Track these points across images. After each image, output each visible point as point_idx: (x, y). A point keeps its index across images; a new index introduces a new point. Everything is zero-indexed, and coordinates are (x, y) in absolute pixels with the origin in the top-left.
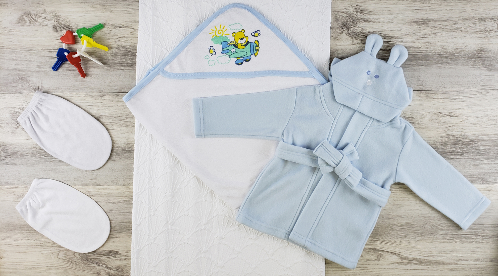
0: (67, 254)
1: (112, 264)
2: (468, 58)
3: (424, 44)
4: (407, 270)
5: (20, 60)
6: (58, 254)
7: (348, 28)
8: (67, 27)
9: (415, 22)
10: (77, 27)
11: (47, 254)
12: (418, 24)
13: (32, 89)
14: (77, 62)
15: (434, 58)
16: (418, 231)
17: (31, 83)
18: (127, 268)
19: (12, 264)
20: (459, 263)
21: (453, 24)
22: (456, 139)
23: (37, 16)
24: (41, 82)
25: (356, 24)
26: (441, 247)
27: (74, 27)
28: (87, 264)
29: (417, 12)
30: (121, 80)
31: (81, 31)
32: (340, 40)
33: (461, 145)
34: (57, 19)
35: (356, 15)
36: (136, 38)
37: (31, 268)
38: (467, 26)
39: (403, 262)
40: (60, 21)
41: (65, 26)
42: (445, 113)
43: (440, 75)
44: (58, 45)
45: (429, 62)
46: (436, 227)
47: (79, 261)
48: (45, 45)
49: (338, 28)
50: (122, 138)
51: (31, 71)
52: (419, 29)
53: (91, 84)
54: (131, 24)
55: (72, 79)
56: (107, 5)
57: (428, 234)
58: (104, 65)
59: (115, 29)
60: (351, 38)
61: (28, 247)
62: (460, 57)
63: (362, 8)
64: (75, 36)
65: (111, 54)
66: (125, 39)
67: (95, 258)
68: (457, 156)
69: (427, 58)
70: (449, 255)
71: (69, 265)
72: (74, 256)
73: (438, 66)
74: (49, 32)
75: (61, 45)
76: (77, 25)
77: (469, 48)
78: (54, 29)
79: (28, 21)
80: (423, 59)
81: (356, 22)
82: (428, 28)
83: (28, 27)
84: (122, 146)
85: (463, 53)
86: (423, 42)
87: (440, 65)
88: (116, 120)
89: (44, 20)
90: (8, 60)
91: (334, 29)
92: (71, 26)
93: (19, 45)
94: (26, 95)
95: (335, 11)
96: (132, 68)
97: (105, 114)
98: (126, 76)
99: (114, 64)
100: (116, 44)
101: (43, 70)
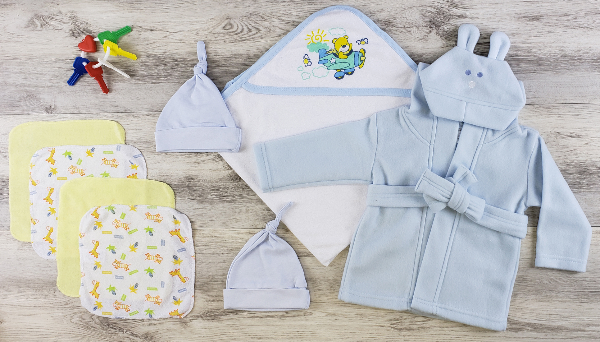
0: (83, 317)
1: (139, 330)
2: (593, 62)
3: (536, 45)
4: (519, 338)
5: (29, 73)
6: (72, 317)
7: (438, 27)
8: (87, 32)
9: (524, 17)
10: (99, 31)
11: (57, 317)
12: (528, 20)
13: (43, 109)
14: (98, 74)
15: (549, 62)
16: (533, 287)
17: (41, 101)
18: (157, 335)
19: (15, 330)
20: (587, 329)
21: (573, 19)
22: (579, 166)
23: (50, 18)
24: (53, 100)
25: (448, 21)
26: (562, 308)
27: (95, 31)
28: (108, 330)
29: (526, 4)
30: (153, 96)
31: (103, 36)
32: (428, 41)
33: (587, 175)
34: (74, 22)
35: (447, 9)
36: (171, 43)
37: (37, 335)
38: (591, 21)
39: (513, 328)
40: (78, 24)
41: (84, 30)
42: (565, 134)
43: (557, 84)
44: (76, 54)
45: (542, 67)
46: (556, 281)
47: (98, 326)
48: (59, 54)
49: (426, 26)
51: (42, 87)
52: (529, 25)
53: (115, 101)
54: (165, 26)
55: (92, 96)
56: (136, 4)
57: (546, 291)
58: (131, 78)
59: (145, 33)
60: (442, 39)
61: (34, 308)
62: (583, 61)
64: (95, 42)
65: (140, 64)
66: (158, 45)
67: (118, 322)
68: (582, 189)
69: (540, 63)
70: (574, 319)
71: (86, 331)
72: (92, 320)
73: (555, 72)
74: (64, 38)
75: (79, 54)
76: (98, 28)
77: (594, 49)
78: (71, 34)
79: (39, 25)
80: (535, 65)
81: (448, 18)
82: (541, 24)
83: (40, 31)
85: (587, 56)
86: (534, 42)
87: (557, 71)
88: (146, 146)
89: (58, 24)
90: (15, 73)
91: (420, 28)
92: (91, 30)
93: (28, 55)
94: (35, 116)
95: (420, 5)
96: (165, 81)
97: (132, 139)
98: (159, 91)
99: (144, 76)
100: (147, 52)
101: (57, 85)
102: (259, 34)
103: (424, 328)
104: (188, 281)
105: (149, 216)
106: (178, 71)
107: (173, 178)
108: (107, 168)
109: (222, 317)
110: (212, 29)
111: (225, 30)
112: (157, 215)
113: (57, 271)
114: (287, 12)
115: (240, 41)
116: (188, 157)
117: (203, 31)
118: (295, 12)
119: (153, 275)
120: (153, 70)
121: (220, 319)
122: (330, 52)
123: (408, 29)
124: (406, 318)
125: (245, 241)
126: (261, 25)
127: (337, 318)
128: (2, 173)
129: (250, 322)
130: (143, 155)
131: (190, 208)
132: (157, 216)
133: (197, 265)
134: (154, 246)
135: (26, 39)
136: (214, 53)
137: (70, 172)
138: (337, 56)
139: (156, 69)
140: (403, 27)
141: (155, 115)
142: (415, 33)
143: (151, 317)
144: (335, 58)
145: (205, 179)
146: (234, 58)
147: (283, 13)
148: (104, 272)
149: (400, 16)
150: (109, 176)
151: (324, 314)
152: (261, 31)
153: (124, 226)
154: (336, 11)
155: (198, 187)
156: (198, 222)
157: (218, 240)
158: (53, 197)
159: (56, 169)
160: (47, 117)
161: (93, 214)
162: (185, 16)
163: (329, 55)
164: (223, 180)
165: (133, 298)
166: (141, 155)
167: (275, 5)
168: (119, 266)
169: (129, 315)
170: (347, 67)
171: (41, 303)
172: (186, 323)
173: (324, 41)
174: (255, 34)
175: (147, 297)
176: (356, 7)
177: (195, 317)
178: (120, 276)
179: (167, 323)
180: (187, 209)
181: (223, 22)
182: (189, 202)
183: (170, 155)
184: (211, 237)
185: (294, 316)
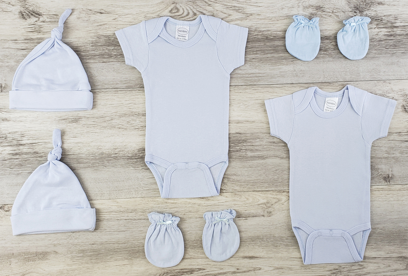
7: (361, 12)
8: (36, 14)
10: (49, 13)
24: (4, 79)
25: (370, 7)
34: (23, 4)
36: (120, 25)
40: (27, 7)
41: (34, 12)
44: (26, 35)
48: (8, 35)
49: (351, 11)
50: (106, 143)
54: (113, 9)
59: (94, 16)
65: (91, 44)
66: (107, 26)
74: (13, 20)
76: (48, 10)
78: (21, 16)
81: (370, 5)
84: (106, 152)
88: (99, 121)
89: (7, 6)
91: (346, 13)
92: (41, 12)
96: (116, 60)
97: (85, 114)
98: (110, 69)
99: (95, 56)
100: (96, 33)
101: (7, 65)
107: (126, 150)
110: (159, 12)
111: (172, 14)
116: (141, 130)
117: (151, 14)
120: (103, 50)
123: (336, 14)
124: (344, 267)
125: (197, 206)
126: (205, 9)
127: (283, 271)
131: (144, 177)
139: (107, 49)
140: (332, 12)
141: (107, 92)
142: (342, 17)
149: (329, 2)
151: (272, 268)
180: (141, 179)
181: (170, 6)
182: (142, 172)
183: (123, 129)
184: (165, 203)
185: (245, 272)
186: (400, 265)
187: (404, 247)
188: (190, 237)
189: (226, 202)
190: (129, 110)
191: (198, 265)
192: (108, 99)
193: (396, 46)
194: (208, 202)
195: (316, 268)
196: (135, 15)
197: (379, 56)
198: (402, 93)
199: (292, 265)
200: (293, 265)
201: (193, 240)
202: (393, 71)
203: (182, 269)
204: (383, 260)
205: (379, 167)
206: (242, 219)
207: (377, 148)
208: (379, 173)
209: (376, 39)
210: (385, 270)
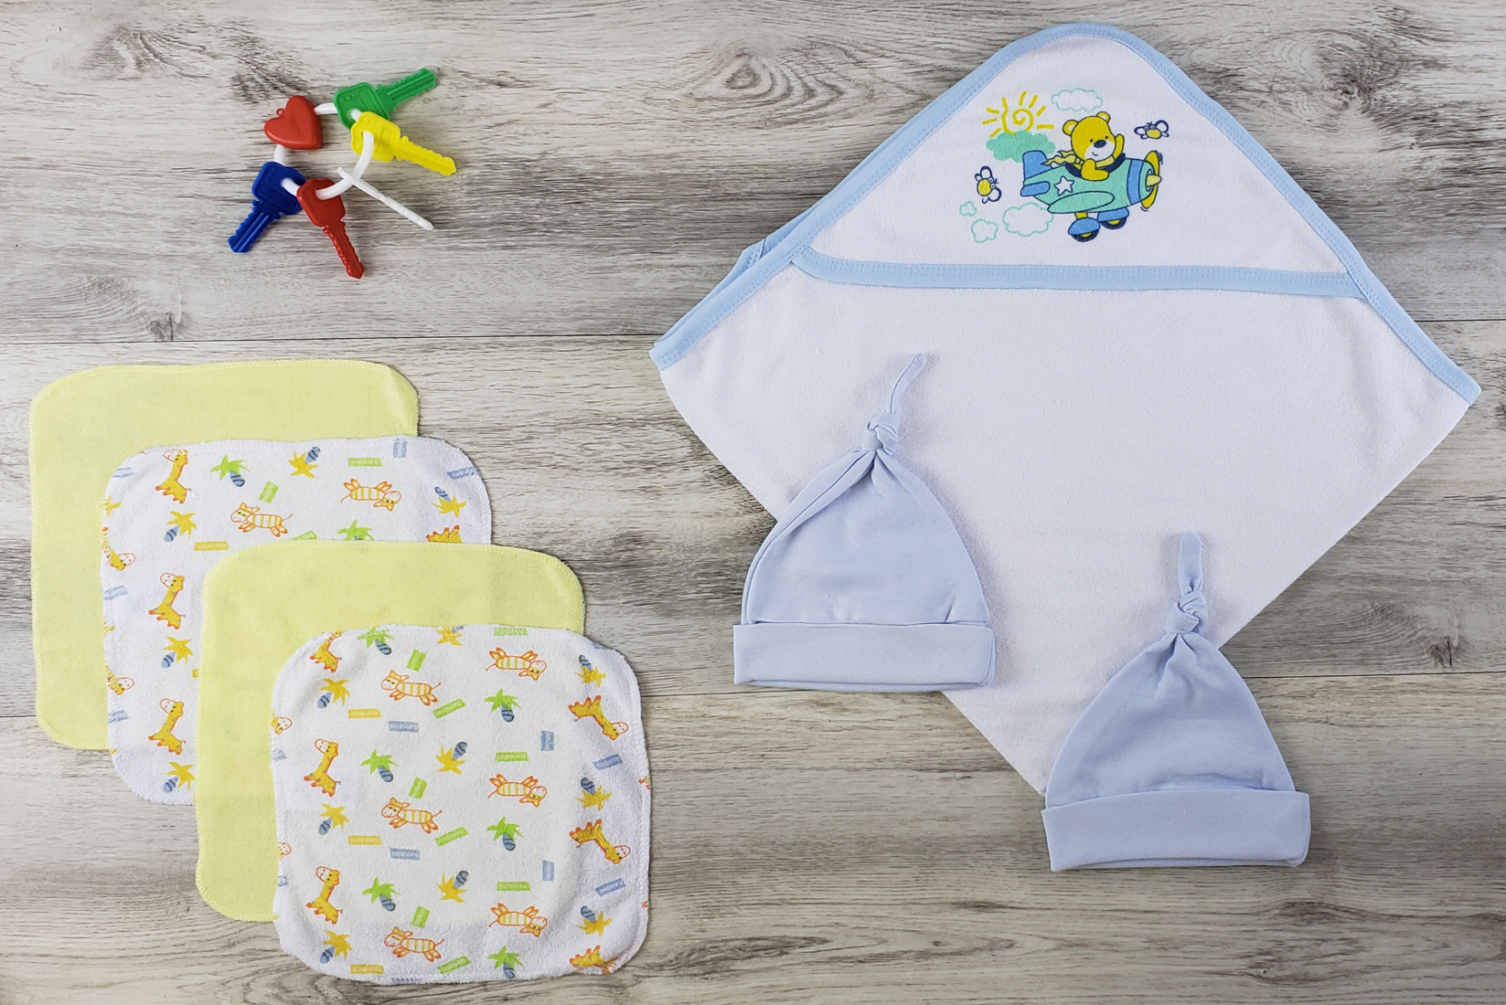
0: (285, 985)
5: (97, 212)
6: (248, 984)
7: (1366, 91)
8: (288, 84)
11: (199, 988)
13: (145, 326)
14: (332, 217)
17: (140, 303)
23: (168, 40)
24: (180, 297)
25: (1396, 74)
27: (316, 84)
30: (507, 287)
31: (350, 98)
32: (1340, 132)
34: (248, 53)
35: (1392, 42)
36: (564, 124)
40: (261, 61)
41: (281, 81)
44: (254, 153)
48: (197, 155)
49: (1331, 89)
51: (141, 257)
53: (385, 303)
54: (542, 71)
55: (307, 285)
58: (437, 230)
59: (478, 93)
60: (1378, 125)
61: (121, 961)
63: (1415, 17)
64: (321, 118)
65: (466, 187)
66: (521, 129)
67: (403, 995)
72: (313, 993)
74: (214, 103)
75: (265, 153)
76: (329, 74)
78: (239, 92)
79: (131, 61)
81: (1396, 68)
83: (132, 81)
88: (488, 442)
89: (195, 58)
90: (50, 210)
91: (1316, 93)
92: (304, 79)
93: (95, 155)
94: (119, 348)
95: (1315, 28)
96: (548, 243)
97: (443, 419)
98: (526, 272)
99: (476, 226)
100: (485, 150)
101: (191, 252)
102: (838, 105)
103: (1347, 974)
104: (629, 856)
105: (501, 658)
106: (588, 211)
107: (577, 539)
108: (363, 513)
109: (738, 965)
110: (692, 85)
111: (734, 91)
112: (527, 656)
113: (196, 841)
114: (924, 41)
115: (780, 123)
116: (626, 475)
117: (665, 92)
118: (947, 40)
119: (516, 842)
120: (507, 207)
121: (729, 971)
122: (1057, 159)
123: (1280, 96)
124: (1294, 947)
125: (804, 729)
126: (843, 77)
127: (1088, 954)
128: (5, 532)
129: (824, 976)
130: (478, 470)
131: (632, 630)
132: (526, 659)
133: (655, 807)
134: (519, 750)
135: (88, 104)
136: (700, 158)
137: (240, 524)
138: (1077, 173)
139: (517, 204)
140: (1267, 90)
141: (515, 345)
142: (1300, 108)
143: (511, 975)
144: (1070, 176)
145: (678, 541)
146: (761, 175)
147: (911, 41)
148: (354, 840)
149: (1258, 58)
150: (367, 537)
151: (1051, 944)
152: (845, 96)
153: (419, 692)
154: (1071, 38)
155: (657, 565)
156: (658, 674)
157: (720, 726)
158: (180, 605)
159: (190, 515)
160: (158, 350)
161: (318, 656)
162: (605, 43)
163: (1052, 168)
164: (735, 542)
165: (449, 917)
166: (471, 471)
167: (885, 19)
168: (402, 820)
169: (439, 971)
170: (1107, 204)
171: (146, 945)
172: (623, 987)
173: (1038, 127)
174: (826, 104)
175: (498, 912)
176: (1131, 29)
177: (650, 967)
178: (408, 851)
179: (562, 992)
180: (623, 636)
181: (727, 65)
182: (628, 613)
183: (566, 470)
184: (699, 719)
185: (959, 953)
186: (1483, 945)
187: (1496, 884)
188: (782, 834)
189: (901, 717)
190: (587, 406)
191: (804, 926)
192: (520, 369)
193: (1481, 207)
194: (843, 718)
195: (1202, 946)
196: (614, 92)
197: (1424, 240)
198: (1498, 365)
199: (1116, 936)
200: (1121, 936)
201: (789, 841)
202: (1469, 291)
203: (750, 939)
204: (1424, 924)
205: (1418, 610)
206: (955, 777)
207: (1411, 547)
208: (1416, 633)
209: (1413, 182)
210: (1431, 958)
